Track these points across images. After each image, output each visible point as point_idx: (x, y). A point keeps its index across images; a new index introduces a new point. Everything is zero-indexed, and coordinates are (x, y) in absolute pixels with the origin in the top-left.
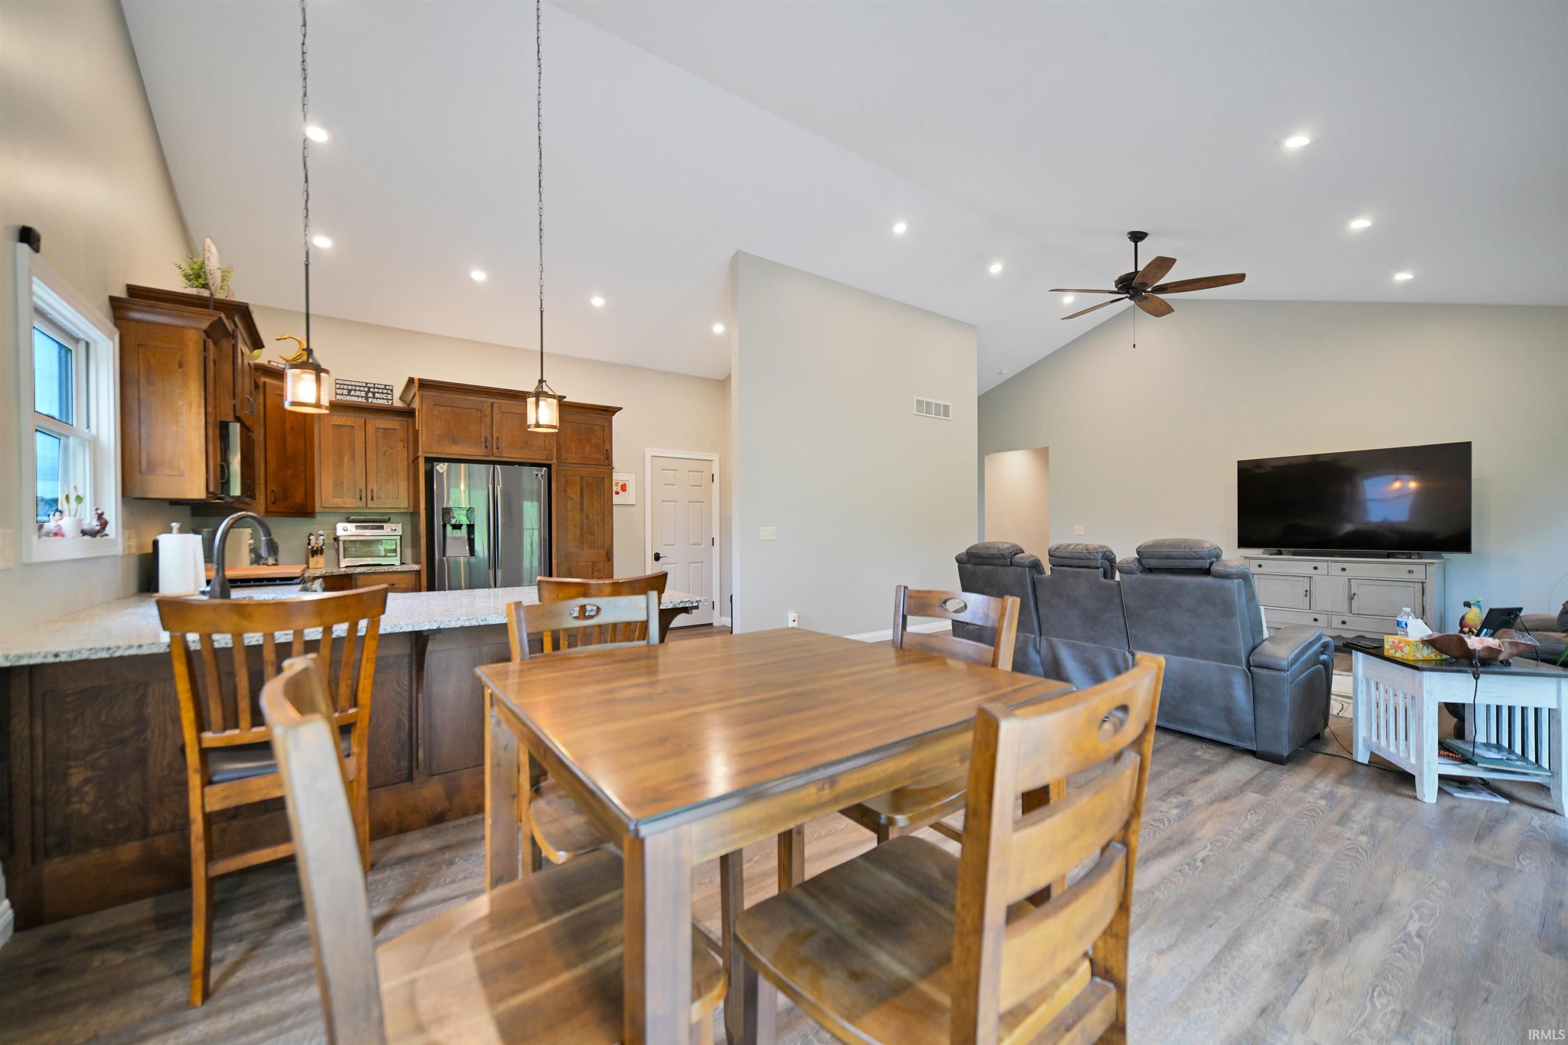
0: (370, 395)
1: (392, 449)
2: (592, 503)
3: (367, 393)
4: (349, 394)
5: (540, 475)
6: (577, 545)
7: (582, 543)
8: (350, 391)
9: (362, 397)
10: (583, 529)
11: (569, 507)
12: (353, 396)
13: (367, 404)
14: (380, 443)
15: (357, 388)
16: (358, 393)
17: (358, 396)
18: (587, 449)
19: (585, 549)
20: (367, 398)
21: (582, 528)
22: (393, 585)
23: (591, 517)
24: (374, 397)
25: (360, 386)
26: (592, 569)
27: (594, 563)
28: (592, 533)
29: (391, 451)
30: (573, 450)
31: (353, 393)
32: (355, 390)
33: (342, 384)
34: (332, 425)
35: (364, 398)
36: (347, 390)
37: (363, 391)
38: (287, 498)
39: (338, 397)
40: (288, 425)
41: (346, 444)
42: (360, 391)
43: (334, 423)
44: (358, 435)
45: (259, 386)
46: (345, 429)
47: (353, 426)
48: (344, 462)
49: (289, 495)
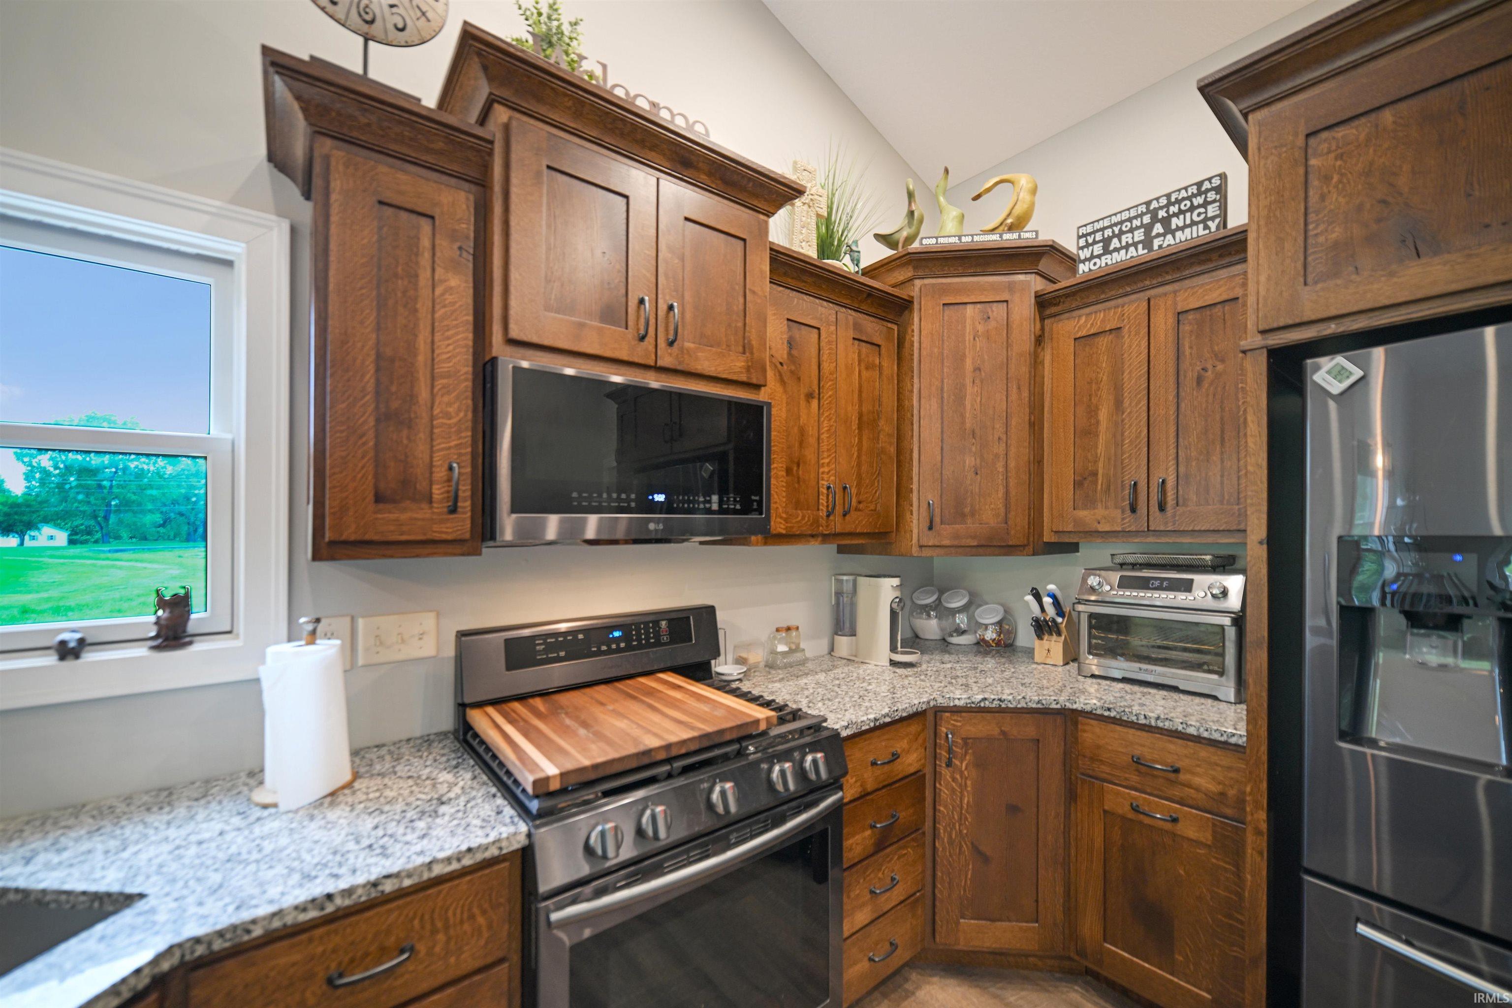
0: (1158, 228)
1: (1223, 361)
3: (1148, 228)
4: (1106, 251)
8: (1106, 242)
9: (1135, 245)
12: (1117, 250)
13: (1153, 255)
14: (1188, 351)
15: (1126, 226)
16: (1126, 238)
17: (1127, 247)
20: (1147, 243)
22: (1176, 771)
24: (1169, 230)
25: (1130, 218)
29: (1220, 367)
31: (1115, 243)
32: (1120, 235)
33: (1090, 234)
34: (1075, 339)
35: (1140, 246)
36: (1101, 244)
37: (1137, 228)
38: (963, 515)
39: (1083, 268)
40: (969, 364)
41: (1105, 378)
42: (1131, 230)
43: (1079, 334)
44: (1130, 347)
45: (913, 297)
46: (1103, 342)
47: (1120, 328)
48: (1098, 422)
49: (967, 510)
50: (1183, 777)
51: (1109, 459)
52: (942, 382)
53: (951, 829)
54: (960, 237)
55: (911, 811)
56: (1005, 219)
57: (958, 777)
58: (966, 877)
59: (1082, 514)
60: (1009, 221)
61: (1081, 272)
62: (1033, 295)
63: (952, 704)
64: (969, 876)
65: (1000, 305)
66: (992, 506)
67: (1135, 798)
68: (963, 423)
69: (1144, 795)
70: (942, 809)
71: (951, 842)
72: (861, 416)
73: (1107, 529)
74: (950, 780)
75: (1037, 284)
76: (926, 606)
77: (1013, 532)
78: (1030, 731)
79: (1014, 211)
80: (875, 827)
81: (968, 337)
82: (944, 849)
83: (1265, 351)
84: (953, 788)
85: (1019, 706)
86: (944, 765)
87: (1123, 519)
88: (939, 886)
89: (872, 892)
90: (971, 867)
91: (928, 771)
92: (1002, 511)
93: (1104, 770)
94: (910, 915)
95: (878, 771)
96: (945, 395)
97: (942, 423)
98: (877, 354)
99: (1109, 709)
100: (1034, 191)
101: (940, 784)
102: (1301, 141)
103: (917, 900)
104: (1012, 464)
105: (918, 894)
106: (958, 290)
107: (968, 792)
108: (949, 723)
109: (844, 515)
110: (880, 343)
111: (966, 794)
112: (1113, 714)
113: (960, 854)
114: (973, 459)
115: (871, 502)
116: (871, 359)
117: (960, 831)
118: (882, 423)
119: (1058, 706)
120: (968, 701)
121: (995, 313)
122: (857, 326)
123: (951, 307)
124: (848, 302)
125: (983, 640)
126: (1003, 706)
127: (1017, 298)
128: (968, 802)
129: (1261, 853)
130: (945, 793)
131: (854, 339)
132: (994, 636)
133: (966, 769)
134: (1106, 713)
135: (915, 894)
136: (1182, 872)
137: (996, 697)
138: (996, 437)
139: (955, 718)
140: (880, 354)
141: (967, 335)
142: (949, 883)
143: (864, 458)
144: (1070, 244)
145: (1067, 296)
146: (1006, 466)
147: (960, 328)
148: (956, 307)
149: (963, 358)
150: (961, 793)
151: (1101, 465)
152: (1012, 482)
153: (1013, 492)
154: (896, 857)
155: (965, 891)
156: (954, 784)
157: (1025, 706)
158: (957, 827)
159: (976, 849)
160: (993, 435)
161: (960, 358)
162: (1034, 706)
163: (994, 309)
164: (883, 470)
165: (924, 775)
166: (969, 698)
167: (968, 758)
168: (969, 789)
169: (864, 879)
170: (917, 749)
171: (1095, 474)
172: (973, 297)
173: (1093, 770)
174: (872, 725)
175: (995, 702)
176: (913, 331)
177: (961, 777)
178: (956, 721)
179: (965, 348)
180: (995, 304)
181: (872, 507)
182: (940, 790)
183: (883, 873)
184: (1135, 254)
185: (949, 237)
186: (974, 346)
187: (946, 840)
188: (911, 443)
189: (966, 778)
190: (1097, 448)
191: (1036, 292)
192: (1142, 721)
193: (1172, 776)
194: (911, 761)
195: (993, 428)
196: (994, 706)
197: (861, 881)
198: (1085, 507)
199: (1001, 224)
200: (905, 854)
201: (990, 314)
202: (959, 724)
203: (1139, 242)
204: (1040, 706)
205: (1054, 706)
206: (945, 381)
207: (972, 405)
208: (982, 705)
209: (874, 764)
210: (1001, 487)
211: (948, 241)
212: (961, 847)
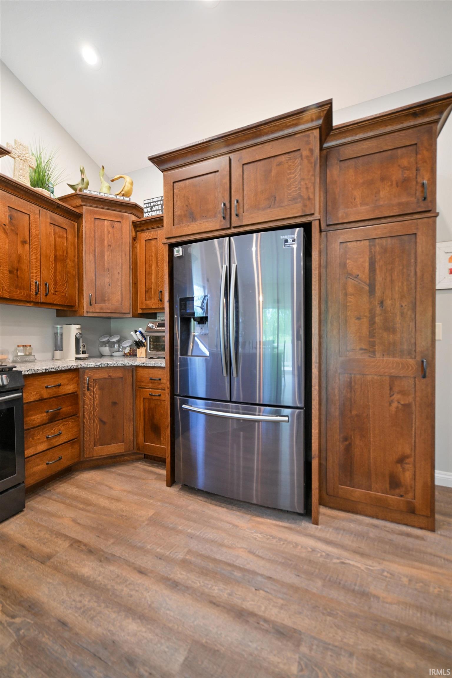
2: (392, 281)
3: (162, 205)
4: (152, 211)
5: (290, 241)
6: (364, 347)
7: (372, 345)
8: (152, 207)
9: (159, 210)
10: (374, 323)
11: (350, 290)
12: (154, 211)
15: (156, 203)
16: (157, 207)
17: (157, 210)
18: (382, 194)
19: (378, 355)
20: (162, 210)
21: (372, 322)
23: (388, 302)
25: (157, 201)
26: (391, 389)
27: (393, 379)
28: (389, 328)
30: (358, 201)
31: (154, 209)
32: (155, 206)
33: (147, 204)
34: (145, 240)
35: (160, 211)
36: (150, 208)
37: (159, 205)
38: (105, 301)
39: (146, 215)
40: (106, 243)
41: (154, 255)
42: (158, 205)
43: (146, 239)
44: (160, 245)
45: (82, 213)
46: (153, 242)
47: (157, 238)
48: (152, 270)
49: (106, 299)
50: (162, 381)
51: (155, 283)
52: (95, 249)
53: (90, 414)
54: (100, 193)
55: (70, 407)
56: (121, 192)
57: (92, 394)
58: (97, 430)
59: (148, 302)
60: (123, 192)
61: (145, 216)
62: (131, 222)
63: (88, 367)
64: (98, 430)
65: (118, 223)
66: (116, 298)
67: (151, 392)
68: (104, 265)
69: (153, 390)
70: (86, 407)
71: (90, 419)
72: (56, 257)
73: (155, 307)
74: (89, 395)
75: (134, 218)
76: (104, 342)
77: (124, 308)
78: (119, 374)
79: (124, 189)
80: (48, 412)
81: (106, 233)
82: (87, 422)
83: (167, 245)
84: (90, 398)
85: (115, 366)
86: (86, 390)
87: (159, 304)
88: (85, 436)
89: (47, 438)
90: (98, 427)
91: (80, 393)
92: (120, 300)
93: (143, 384)
94: (71, 447)
95: (50, 391)
96: (96, 254)
97: (95, 264)
98: (65, 232)
99: (143, 363)
100: (132, 184)
101: (85, 397)
102: (172, 184)
103: (75, 442)
104: (123, 283)
105: (75, 440)
106: (101, 214)
107: (97, 399)
108: (88, 374)
109: (46, 295)
110: (66, 228)
111: (96, 400)
112: (144, 365)
113: (94, 423)
114: (108, 279)
115: (63, 292)
116: (61, 234)
117: (94, 414)
118: (68, 261)
119: (129, 365)
120: (95, 365)
121: (116, 226)
122: (51, 218)
123: (98, 220)
124: (47, 207)
125: (125, 353)
126: (109, 366)
127: (124, 221)
128: (97, 403)
129: (168, 394)
130: (87, 401)
131: (50, 223)
132: (128, 351)
133: (96, 391)
134: (143, 365)
135: (74, 439)
136: (162, 411)
137: (106, 363)
138: (117, 272)
139: (91, 372)
140: (66, 233)
141: (105, 231)
142: (89, 434)
143: (58, 274)
144: (141, 205)
145: (143, 224)
146: (121, 283)
147: (102, 228)
148: (100, 220)
149: (104, 240)
150: (94, 400)
151: (153, 285)
152: (124, 289)
153: (124, 293)
154: (61, 425)
155: (96, 436)
156: (91, 397)
157: (117, 365)
158: (92, 413)
159: (101, 420)
160: (116, 271)
161: (102, 241)
162: (120, 365)
163: (116, 224)
164: (69, 280)
165: (77, 395)
166: (95, 364)
167: (96, 387)
168: (97, 398)
169: (43, 432)
170: (73, 384)
171: (151, 288)
172: (107, 217)
173: (141, 385)
174: (44, 371)
175: (106, 365)
176: (83, 226)
177: (94, 394)
178: (91, 373)
179: (104, 237)
180: (116, 222)
181: (63, 294)
182: (85, 400)
183: (54, 430)
184: (159, 214)
185: (95, 192)
186: (108, 237)
187: (88, 418)
188: (83, 271)
189: (96, 394)
190: (152, 279)
191: (132, 221)
192: (151, 365)
193: (159, 381)
194: (70, 388)
195: (116, 269)
196: (105, 366)
197: (41, 433)
198: (149, 300)
199: (120, 193)
200: (67, 424)
201: (114, 225)
202: (92, 374)
203: (160, 210)
204: (122, 365)
205: (127, 365)
206: (96, 248)
207: (108, 259)
208: (101, 366)
209: (47, 387)
210: (119, 291)
211: (95, 194)
212: (94, 420)
